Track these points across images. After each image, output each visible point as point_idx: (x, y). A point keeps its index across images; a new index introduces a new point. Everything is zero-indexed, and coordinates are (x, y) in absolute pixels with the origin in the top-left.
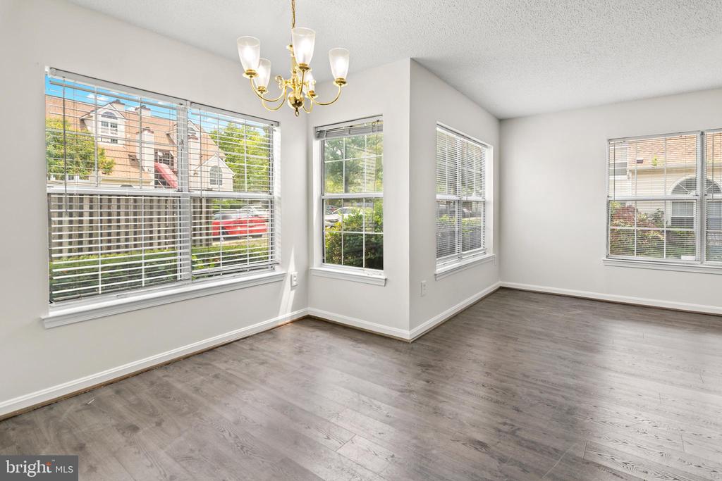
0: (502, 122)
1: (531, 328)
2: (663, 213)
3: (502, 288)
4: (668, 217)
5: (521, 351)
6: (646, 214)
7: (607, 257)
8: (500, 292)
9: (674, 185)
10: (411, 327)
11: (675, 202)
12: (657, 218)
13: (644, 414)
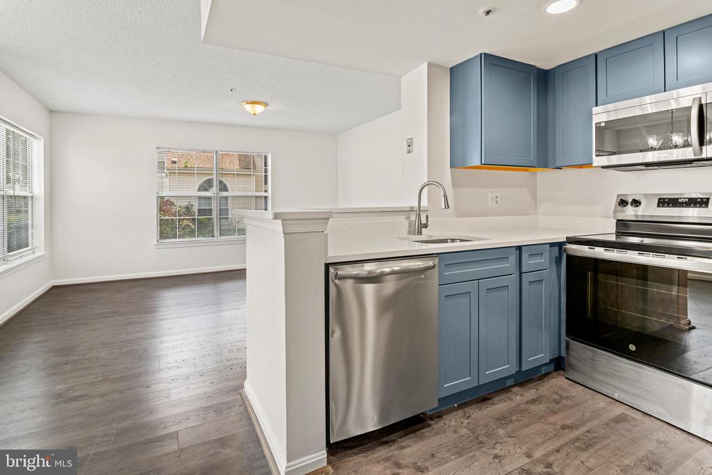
0: (54, 114)
1: (98, 312)
2: (192, 206)
3: (54, 287)
4: (196, 209)
5: (95, 330)
6: (180, 207)
7: (157, 241)
9: (199, 183)
11: (200, 198)
12: (188, 209)
13: (191, 334)
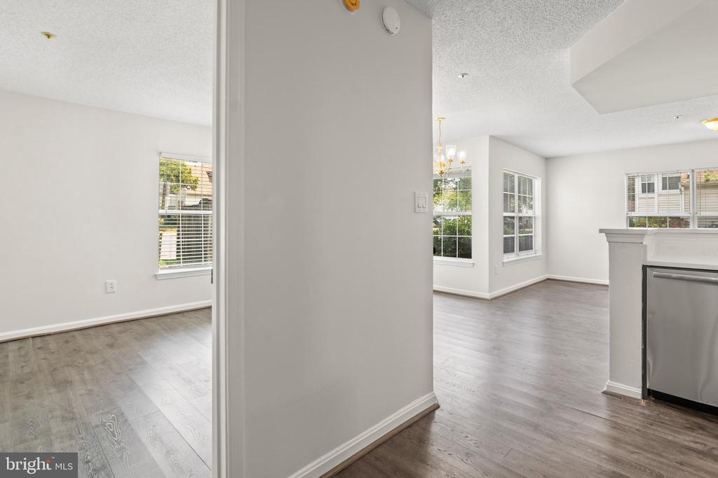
0: (548, 160)
3: (548, 279)
8: (547, 281)
10: (490, 291)
